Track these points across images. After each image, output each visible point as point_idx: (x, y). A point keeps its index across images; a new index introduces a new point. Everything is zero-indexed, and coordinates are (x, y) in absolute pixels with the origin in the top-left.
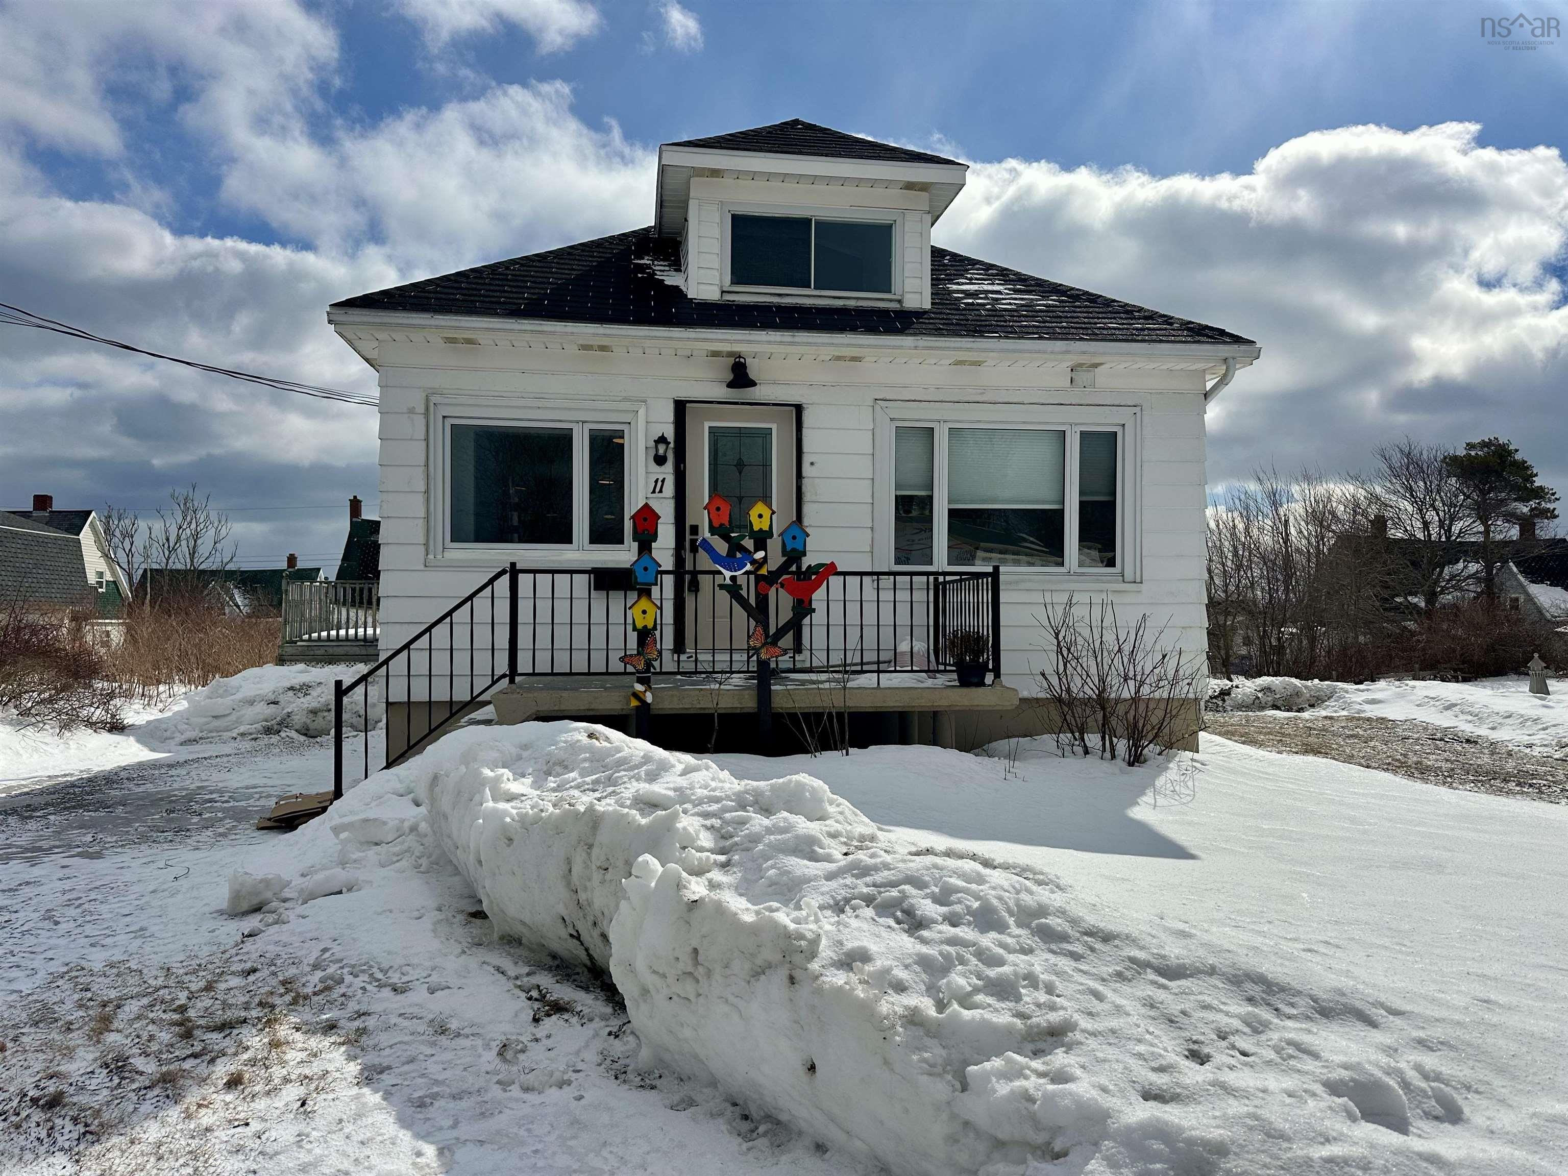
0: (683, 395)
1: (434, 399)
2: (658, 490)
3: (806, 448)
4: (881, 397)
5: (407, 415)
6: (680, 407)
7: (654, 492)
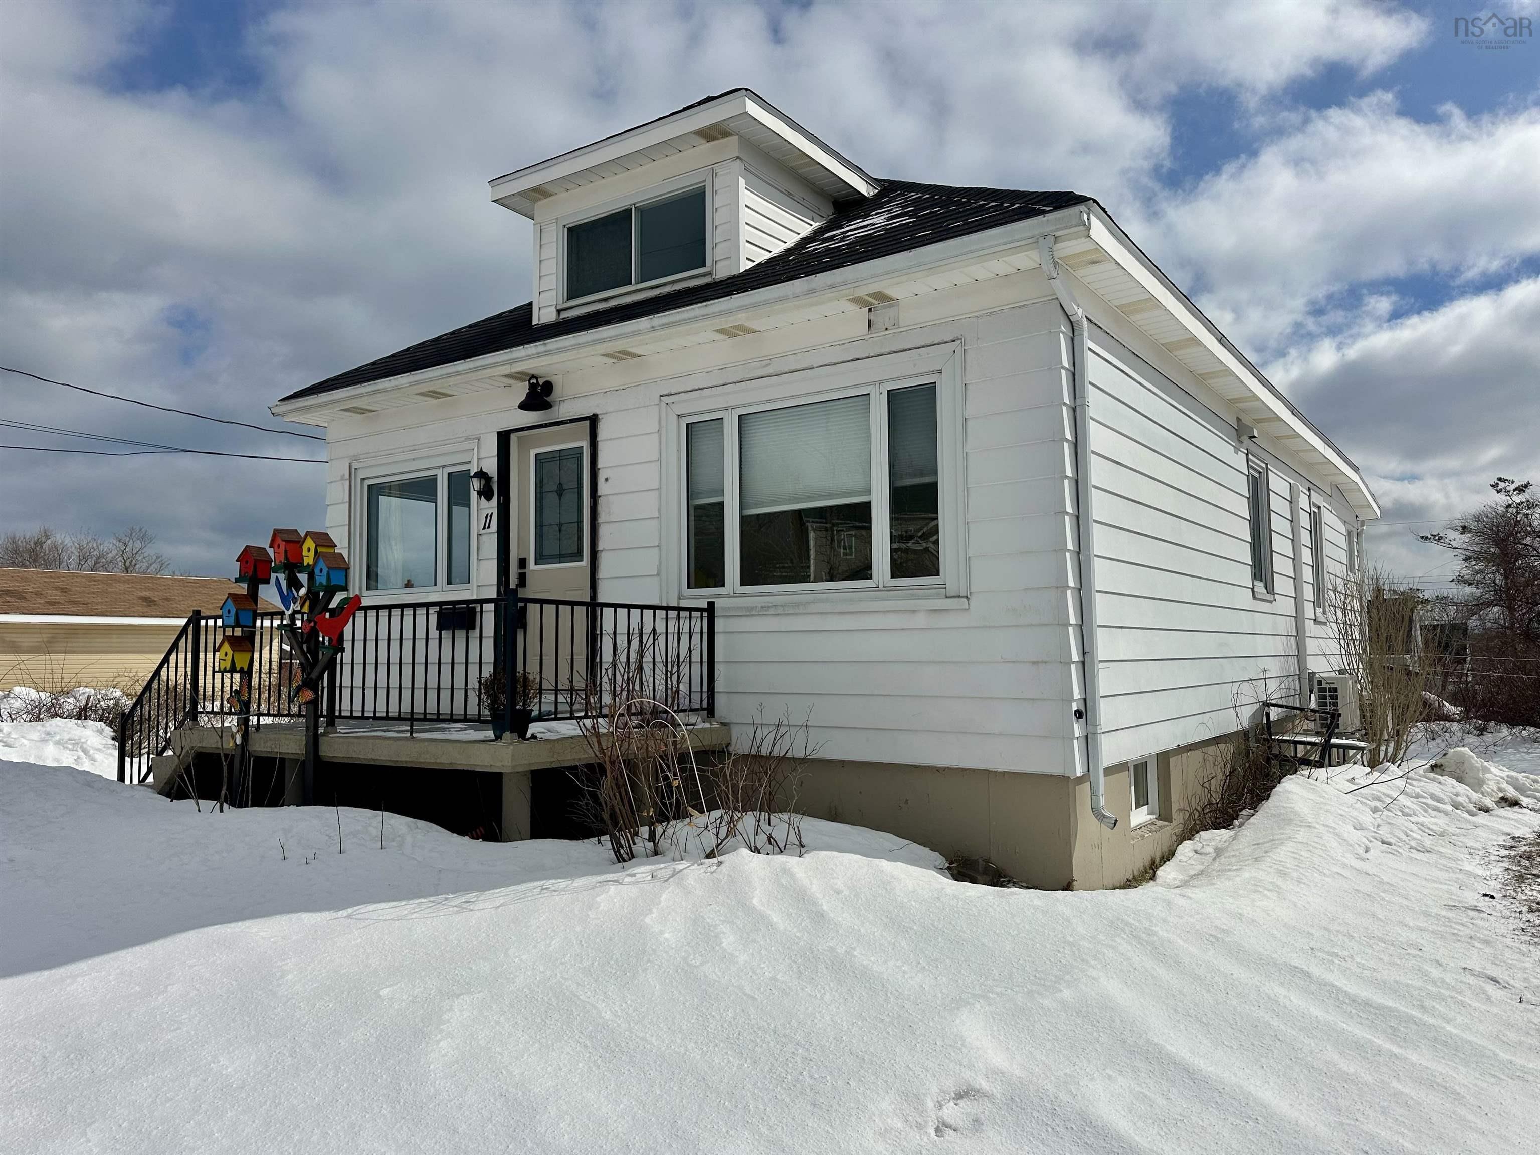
0: (505, 426)
1: (354, 466)
2: (487, 526)
3: (600, 464)
4: (666, 392)
5: (341, 482)
6: (504, 438)
7: (484, 528)
